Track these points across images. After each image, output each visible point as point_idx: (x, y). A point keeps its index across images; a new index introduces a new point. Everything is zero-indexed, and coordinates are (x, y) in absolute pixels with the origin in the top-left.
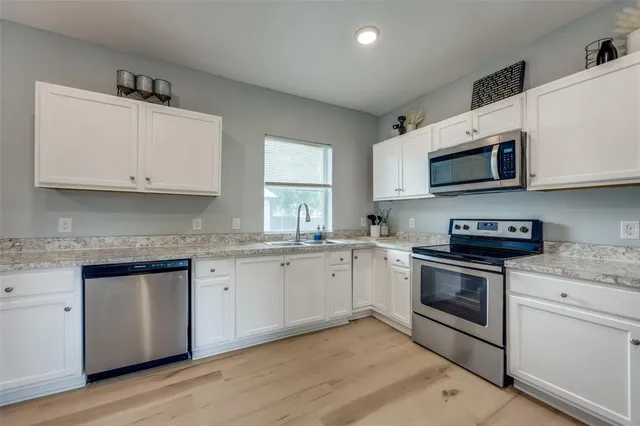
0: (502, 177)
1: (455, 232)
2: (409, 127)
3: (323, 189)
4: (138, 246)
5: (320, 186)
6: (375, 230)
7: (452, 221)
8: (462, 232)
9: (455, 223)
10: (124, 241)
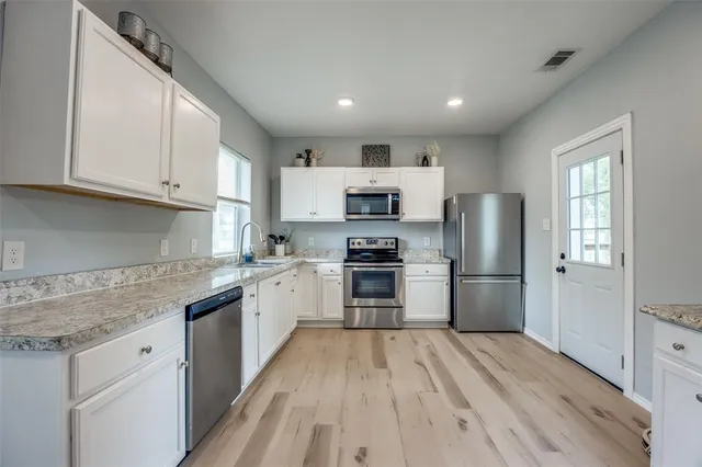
0: (393, 213)
1: (351, 247)
2: (314, 161)
3: (236, 205)
4: (112, 284)
5: (231, 200)
6: (280, 249)
7: (348, 239)
8: (357, 247)
9: (351, 241)
10: (97, 279)
